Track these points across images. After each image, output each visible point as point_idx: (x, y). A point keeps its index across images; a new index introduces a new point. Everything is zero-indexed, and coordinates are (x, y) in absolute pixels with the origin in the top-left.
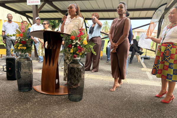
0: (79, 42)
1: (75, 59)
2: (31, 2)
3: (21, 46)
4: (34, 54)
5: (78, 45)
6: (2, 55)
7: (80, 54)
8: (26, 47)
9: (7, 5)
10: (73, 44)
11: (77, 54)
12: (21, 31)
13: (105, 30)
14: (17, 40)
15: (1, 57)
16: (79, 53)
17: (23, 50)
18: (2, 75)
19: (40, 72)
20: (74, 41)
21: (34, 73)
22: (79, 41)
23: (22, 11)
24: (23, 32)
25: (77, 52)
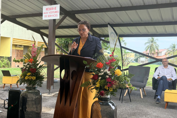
0: (109, 72)
1: (102, 97)
2: (47, 16)
3: (29, 76)
4: (46, 84)
5: (108, 77)
6: (5, 84)
7: (111, 89)
8: (35, 77)
9: (18, 19)
10: (100, 74)
11: (105, 90)
12: (32, 55)
13: (151, 50)
14: (25, 67)
15: (4, 88)
16: (109, 88)
17: (31, 81)
18: (2, 114)
19: (52, 111)
20: (102, 70)
21: (43, 113)
22: (109, 70)
23: (35, 26)
24: (34, 57)
25: (106, 86)
